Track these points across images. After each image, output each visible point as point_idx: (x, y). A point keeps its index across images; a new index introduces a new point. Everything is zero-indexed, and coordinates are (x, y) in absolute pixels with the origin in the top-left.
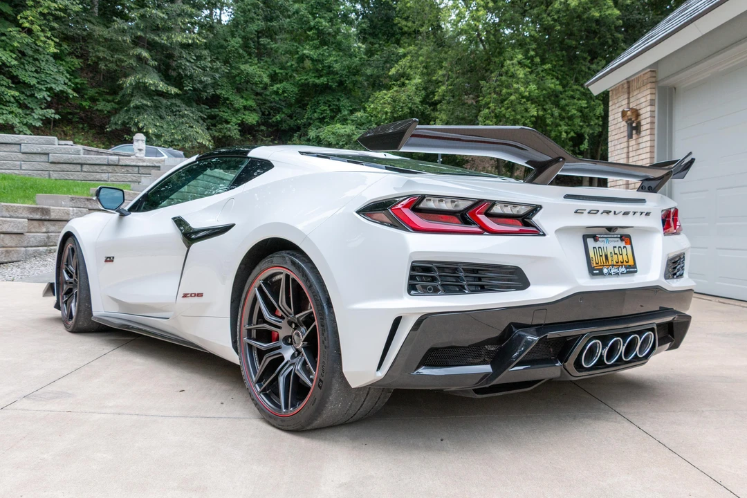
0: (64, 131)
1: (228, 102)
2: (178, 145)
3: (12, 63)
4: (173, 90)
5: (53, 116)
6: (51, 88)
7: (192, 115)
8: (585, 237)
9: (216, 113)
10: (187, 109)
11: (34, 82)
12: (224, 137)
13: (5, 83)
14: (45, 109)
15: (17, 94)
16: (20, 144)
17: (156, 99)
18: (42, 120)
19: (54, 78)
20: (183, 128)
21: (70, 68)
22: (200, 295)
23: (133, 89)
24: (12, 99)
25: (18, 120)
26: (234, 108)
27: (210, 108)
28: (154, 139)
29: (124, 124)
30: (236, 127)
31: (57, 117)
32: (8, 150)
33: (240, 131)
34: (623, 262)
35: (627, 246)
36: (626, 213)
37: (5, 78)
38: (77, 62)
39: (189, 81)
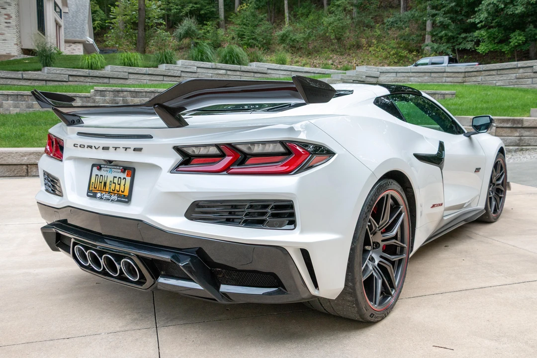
8: (93, 165)
36: (106, 148)
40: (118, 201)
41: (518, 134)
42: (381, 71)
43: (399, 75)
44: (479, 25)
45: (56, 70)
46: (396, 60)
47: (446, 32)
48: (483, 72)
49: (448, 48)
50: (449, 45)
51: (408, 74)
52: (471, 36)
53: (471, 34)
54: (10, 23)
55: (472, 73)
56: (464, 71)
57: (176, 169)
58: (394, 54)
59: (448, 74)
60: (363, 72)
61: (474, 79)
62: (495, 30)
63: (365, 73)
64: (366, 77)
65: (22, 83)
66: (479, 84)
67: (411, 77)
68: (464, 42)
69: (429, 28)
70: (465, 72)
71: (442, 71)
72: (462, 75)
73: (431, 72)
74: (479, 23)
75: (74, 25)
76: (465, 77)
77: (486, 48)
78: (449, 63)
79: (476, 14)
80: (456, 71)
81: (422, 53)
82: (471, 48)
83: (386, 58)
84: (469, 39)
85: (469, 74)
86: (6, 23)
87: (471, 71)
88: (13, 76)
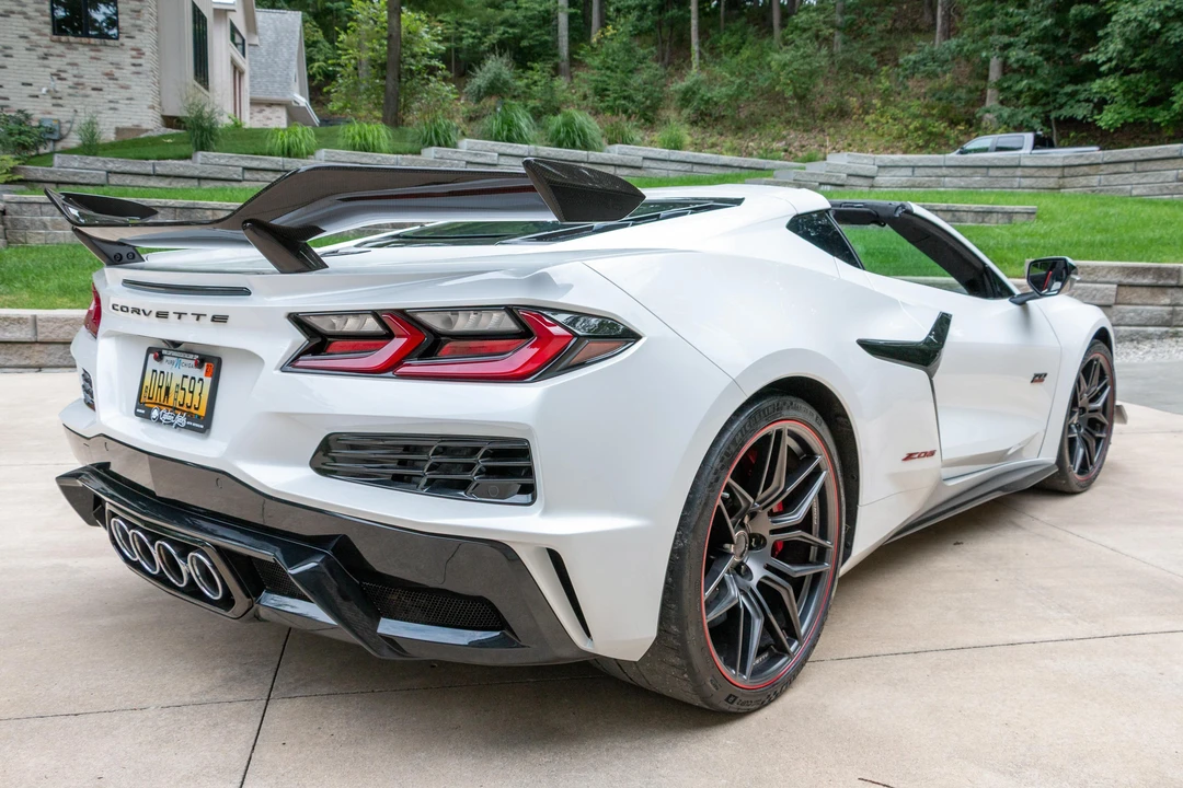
8: (150, 350)
41: (1167, 301)
42: (881, 164)
43: (917, 171)
44: (1104, 68)
45: (219, 157)
46: (921, 143)
47: (1031, 81)
48: (1103, 167)
49: (1033, 116)
50: (1036, 109)
51: (937, 171)
52: (1085, 90)
53: (1087, 86)
54: (140, 65)
55: (1078, 169)
56: (1060, 164)
57: (292, 364)
58: (916, 129)
59: (1026, 170)
60: (842, 166)
61: (1083, 181)
62: (1138, 76)
63: (847, 167)
64: (849, 175)
65: (153, 182)
66: (1093, 191)
67: (944, 177)
68: (1072, 102)
69: (994, 74)
70: (1064, 167)
71: (1013, 164)
72: (1058, 173)
73: (988, 167)
74: (1104, 63)
75: (270, 70)
76: (1064, 177)
77: (1116, 117)
78: (1034, 148)
79: (1100, 44)
80: (1044, 164)
81: (978, 128)
82: (1085, 117)
83: (900, 137)
84: (1082, 97)
85: (1072, 171)
86: (134, 65)
87: (1077, 163)
88: (136, 169)
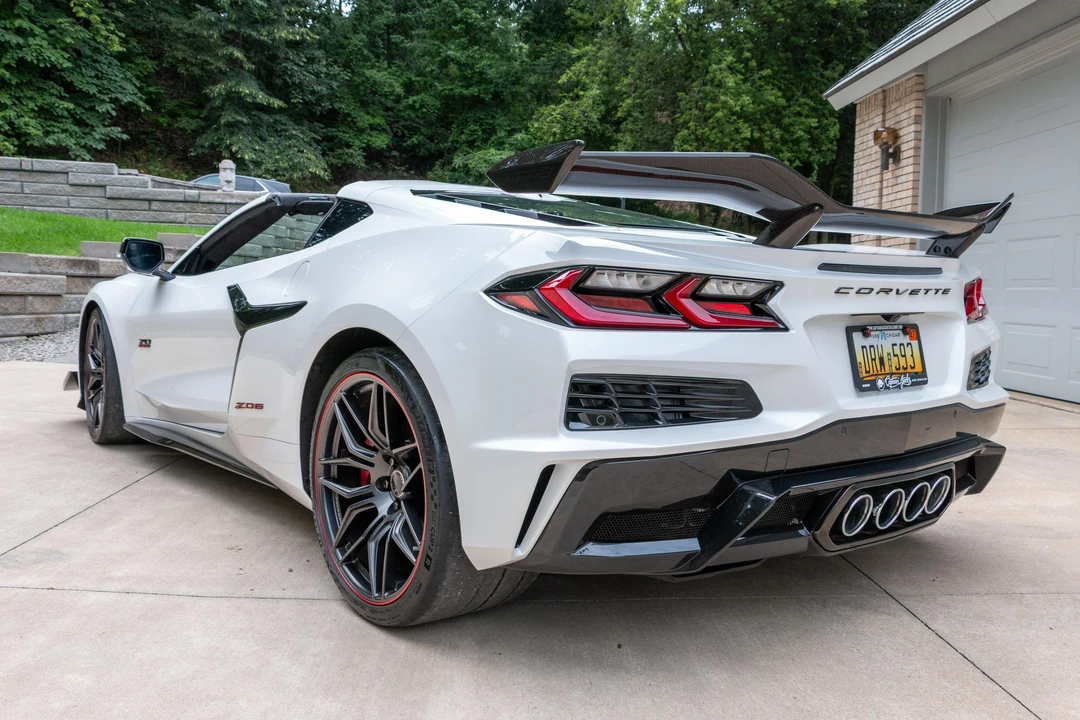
0: (135, 157)
1: (349, 119)
2: (284, 175)
3: (65, 66)
4: (277, 103)
5: (119, 135)
6: (117, 99)
7: (302, 136)
8: (849, 331)
9: (334, 134)
10: (296, 127)
11: (93, 90)
12: (345, 164)
13: (56, 92)
14: (109, 126)
15: (72, 106)
16: (67, 173)
17: (255, 115)
18: (105, 141)
19: (121, 87)
20: (291, 153)
21: (141, 72)
22: (259, 406)
23: (224, 101)
24: (66, 113)
25: (73, 141)
26: (357, 127)
27: (327, 126)
28: (252, 167)
29: (212, 147)
30: (360, 152)
31: (125, 137)
32: (51, 180)
33: (365, 157)
34: (906, 368)
35: (912, 342)
36: (914, 292)
37: (56, 86)
38: (150, 65)
39: (298, 90)
40: (913, 384)
